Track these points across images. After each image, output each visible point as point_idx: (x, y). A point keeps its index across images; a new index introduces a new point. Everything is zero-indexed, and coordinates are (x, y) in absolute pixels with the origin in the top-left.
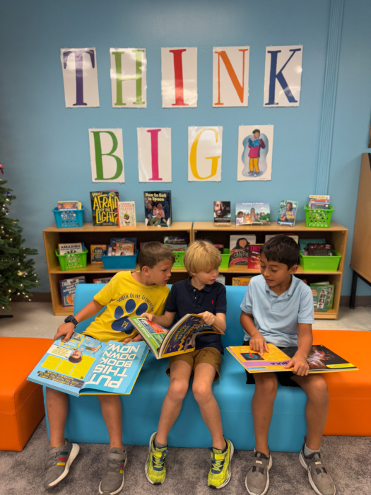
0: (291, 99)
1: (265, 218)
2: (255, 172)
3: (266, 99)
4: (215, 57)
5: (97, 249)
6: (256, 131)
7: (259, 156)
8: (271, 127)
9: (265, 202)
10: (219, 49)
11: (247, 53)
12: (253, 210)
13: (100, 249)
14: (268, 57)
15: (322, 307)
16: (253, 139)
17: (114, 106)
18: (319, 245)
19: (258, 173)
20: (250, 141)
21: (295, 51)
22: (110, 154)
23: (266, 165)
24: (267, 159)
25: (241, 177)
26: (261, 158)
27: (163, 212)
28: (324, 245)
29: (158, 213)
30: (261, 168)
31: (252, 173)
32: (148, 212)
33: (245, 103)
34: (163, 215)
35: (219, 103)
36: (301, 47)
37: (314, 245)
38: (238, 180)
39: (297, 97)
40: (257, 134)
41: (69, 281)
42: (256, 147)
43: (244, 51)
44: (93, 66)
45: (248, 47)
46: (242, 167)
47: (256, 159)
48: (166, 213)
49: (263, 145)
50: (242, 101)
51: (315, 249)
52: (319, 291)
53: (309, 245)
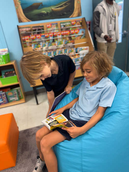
15: (17, 99)
18: (10, 72)
28: (12, 71)
37: (7, 72)
51: (8, 74)
52: (13, 93)
53: (5, 73)
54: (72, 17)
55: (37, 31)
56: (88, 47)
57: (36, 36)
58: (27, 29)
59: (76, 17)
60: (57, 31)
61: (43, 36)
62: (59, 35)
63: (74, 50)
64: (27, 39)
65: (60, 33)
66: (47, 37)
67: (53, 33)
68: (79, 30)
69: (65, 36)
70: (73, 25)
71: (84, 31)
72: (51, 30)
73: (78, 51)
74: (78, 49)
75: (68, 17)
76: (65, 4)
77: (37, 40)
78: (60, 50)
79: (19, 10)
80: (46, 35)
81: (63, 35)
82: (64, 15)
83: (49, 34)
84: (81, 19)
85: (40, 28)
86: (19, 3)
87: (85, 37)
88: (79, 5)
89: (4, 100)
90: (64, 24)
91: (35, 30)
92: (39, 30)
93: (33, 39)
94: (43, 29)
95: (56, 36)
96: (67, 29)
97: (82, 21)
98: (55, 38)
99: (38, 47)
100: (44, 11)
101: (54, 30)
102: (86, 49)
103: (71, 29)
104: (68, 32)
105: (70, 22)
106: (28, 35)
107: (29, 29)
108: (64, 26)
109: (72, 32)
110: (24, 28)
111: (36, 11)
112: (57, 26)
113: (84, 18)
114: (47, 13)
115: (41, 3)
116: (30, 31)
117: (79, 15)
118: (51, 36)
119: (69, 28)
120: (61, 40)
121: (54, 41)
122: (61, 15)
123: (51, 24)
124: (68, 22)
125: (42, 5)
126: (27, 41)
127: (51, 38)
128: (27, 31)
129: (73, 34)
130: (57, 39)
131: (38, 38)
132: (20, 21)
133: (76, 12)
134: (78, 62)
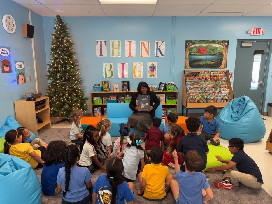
0: (162, 55)
1: (155, 89)
2: (152, 76)
3: (155, 55)
4: (141, 43)
5: (105, 99)
6: (152, 64)
7: (153, 71)
8: (157, 63)
9: (156, 85)
10: (142, 41)
11: (150, 42)
12: (152, 87)
13: (105, 98)
14: (155, 44)
16: (152, 66)
17: (111, 56)
18: (171, 97)
19: (153, 76)
20: (151, 67)
21: (163, 42)
22: (109, 70)
23: (156, 73)
24: (156, 72)
25: (148, 77)
26: (154, 72)
27: (126, 87)
28: (173, 97)
29: (125, 87)
30: (154, 74)
31: (151, 76)
32: (122, 87)
33: (149, 56)
34: (126, 88)
35: (142, 56)
36: (165, 41)
37: (170, 97)
38: (148, 78)
39: (164, 54)
40: (153, 65)
41: (96, 108)
42: (153, 68)
43: (149, 42)
44: (105, 45)
45: (150, 41)
46: (149, 74)
47: (152, 72)
48: (127, 87)
49: (154, 68)
50: (148, 56)
51: (170, 98)
52: (171, 110)
53: (169, 97)
54: (219, 69)
55: (194, 75)
56: (228, 89)
57: (194, 78)
58: (189, 73)
59: (222, 69)
60: (208, 76)
61: (198, 78)
62: (209, 79)
63: (218, 90)
64: (188, 79)
65: (210, 78)
66: (201, 79)
67: (205, 77)
68: (223, 77)
69: (213, 80)
70: (220, 73)
71: (227, 78)
72: (204, 75)
73: (221, 91)
74: (221, 90)
75: (217, 68)
76: (216, 61)
77: (194, 80)
78: (208, 88)
79: (186, 62)
80: (200, 78)
81: (211, 79)
82: (214, 66)
83: (202, 77)
84: (226, 70)
85: (197, 73)
86: (188, 58)
87: (227, 82)
88: (226, 62)
89: (165, 114)
90: (214, 72)
91: (194, 74)
92: (196, 74)
93: (192, 79)
94: (199, 74)
95: (207, 79)
96: (215, 76)
97: (226, 71)
98: (206, 80)
99: (194, 85)
100: (201, 63)
101: (206, 75)
102: (227, 90)
103: (217, 76)
104: (215, 78)
105: (218, 71)
106: (189, 76)
107: (190, 73)
108: (213, 73)
109: (218, 78)
110: (187, 72)
111: (197, 63)
112: (208, 73)
113: (228, 70)
114: (203, 65)
115: (201, 59)
116: (191, 74)
117: (225, 67)
118: (204, 79)
119: (217, 75)
120: (209, 82)
121: (205, 82)
122: (212, 67)
123: (205, 72)
124: (216, 71)
125: (201, 60)
126: (187, 80)
127: (203, 80)
128: (188, 74)
129: (219, 79)
130: (207, 81)
131: (195, 79)
132: (186, 68)
133: (223, 66)
134: (220, 98)
